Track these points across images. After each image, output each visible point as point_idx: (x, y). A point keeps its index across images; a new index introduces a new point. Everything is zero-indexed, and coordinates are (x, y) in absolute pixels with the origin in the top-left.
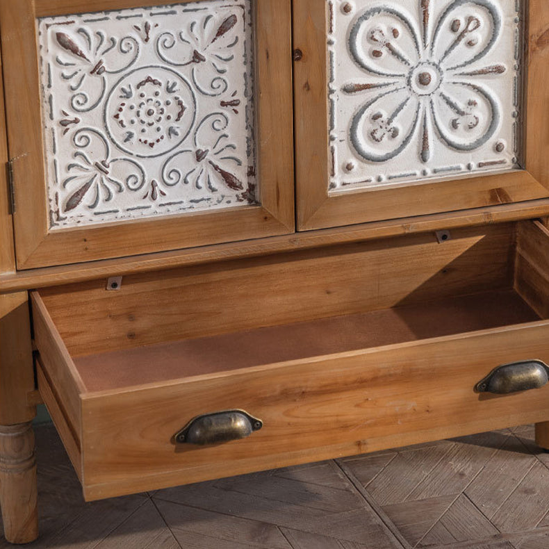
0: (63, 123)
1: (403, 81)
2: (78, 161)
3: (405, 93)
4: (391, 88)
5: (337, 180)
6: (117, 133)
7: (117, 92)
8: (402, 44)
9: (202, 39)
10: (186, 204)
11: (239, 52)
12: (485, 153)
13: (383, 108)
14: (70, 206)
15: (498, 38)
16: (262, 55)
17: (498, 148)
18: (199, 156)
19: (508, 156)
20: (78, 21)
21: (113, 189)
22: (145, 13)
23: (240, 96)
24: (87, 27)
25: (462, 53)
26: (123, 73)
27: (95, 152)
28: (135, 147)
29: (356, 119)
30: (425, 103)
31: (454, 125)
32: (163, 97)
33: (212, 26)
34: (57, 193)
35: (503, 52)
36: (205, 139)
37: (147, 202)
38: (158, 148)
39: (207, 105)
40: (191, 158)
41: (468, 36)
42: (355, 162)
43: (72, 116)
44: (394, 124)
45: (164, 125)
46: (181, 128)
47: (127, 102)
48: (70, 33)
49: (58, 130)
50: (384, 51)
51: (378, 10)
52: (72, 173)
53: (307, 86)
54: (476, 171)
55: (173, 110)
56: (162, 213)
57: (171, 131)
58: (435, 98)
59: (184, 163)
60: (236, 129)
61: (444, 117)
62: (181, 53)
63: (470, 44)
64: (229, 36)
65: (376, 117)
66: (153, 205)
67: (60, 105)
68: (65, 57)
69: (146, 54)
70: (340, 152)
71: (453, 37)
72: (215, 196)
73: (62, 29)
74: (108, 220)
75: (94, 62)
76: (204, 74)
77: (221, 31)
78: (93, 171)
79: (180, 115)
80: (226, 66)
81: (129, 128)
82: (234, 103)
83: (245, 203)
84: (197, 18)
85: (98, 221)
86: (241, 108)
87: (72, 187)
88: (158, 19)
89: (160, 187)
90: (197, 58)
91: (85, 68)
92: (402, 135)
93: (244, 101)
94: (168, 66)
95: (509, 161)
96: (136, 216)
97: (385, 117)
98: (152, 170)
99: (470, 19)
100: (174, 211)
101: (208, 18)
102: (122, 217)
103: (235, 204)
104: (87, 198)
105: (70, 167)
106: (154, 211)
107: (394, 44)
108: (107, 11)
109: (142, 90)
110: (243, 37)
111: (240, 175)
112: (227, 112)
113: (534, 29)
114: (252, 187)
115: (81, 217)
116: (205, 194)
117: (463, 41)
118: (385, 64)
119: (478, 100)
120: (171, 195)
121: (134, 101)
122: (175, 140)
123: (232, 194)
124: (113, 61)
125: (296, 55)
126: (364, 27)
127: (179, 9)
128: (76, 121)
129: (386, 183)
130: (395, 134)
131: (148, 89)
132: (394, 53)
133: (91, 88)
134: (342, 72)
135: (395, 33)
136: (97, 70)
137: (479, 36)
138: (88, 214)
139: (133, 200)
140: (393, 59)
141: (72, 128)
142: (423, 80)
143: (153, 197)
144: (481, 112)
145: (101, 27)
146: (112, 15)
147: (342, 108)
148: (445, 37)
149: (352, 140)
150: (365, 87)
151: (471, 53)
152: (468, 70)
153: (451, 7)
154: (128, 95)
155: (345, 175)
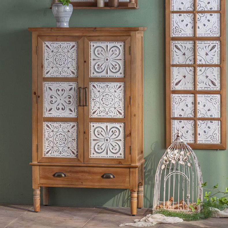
0: (47, 139)
1: (103, 140)
2: (49, 146)
3: (104, 142)
4: (101, 141)
5: (92, 155)
6: (55, 142)
7: (55, 135)
8: (103, 133)
9: (69, 128)
10: (66, 156)
11: (75, 131)
12: (118, 155)
14: (47, 153)
15: (120, 135)
16: (79, 132)
17: (121, 154)
18: (69, 148)
19: (122, 156)
20: (50, 123)
21: (54, 151)
22: (61, 123)
23: (75, 139)
24: (51, 124)
25: (114, 136)
26: (57, 132)
27: (52, 145)
28: (58, 145)
29: (95, 145)
30: (107, 144)
31: (113, 149)
32: (63, 137)
33: (71, 126)
34: (45, 150)
35: (121, 137)
36: (70, 145)
37: (60, 154)
38: (62, 146)
39: (70, 139)
40: (67, 148)
41: (115, 134)
42: (95, 153)
43: (48, 138)
44: (102, 147)
45: (63, 142)
46: (66, 142)
47: (57, 137)
48: (48, 124)
49: (46, 140)
50: (100, 134)
51: (99, 127)
53: (86, 138)
54: (117, 158)
55: (64, 139)
56: (62, 157)
57: (64, 143)
58: (109, 144)
59: (66, 149)
60: (75, 144)
61: (111, 147)
62: (66, 130)
63: (115, 135)
64: (74, 128)
65: (99, 145)
67: (46, 136)
68: (48, 128)
69: (60, 130)
70: (92, 151)
71: (112, 133)
72: (71, 155)
73: (47, 124)
74: (53, 156)
75: (52, 130)
76: (70, 134)
77: (72, 127)
78: (51, 148)
79: (66, 140)
80: (73, 133)
81: (57, 141)
83: (76, 157)
84: (69, 125)
85: (51, 156)
86: (76, 141)
87: (48, 150)
88: (63, 124)
89: (62, 152)
90: (69, 131)
91: (51, 131)
92: (103, 149)
93: (76, 140)
94: (64, 132)
95: (123, 157)
96: (58, 156)
97: (100, 145)
98: (61, 149)
99: (115, 131)
100: (64, 157)
101: (71, 125)
102: (55, 156)
103: (74, 157)
104: (50, 152)
105: (48, 146)
106: (61, 156)
107: (102, 133)
108: (55, 122)
109: (59, 135)
110: (76, 129)
111: (75, 152)
112: (73, 141)
113: (126, 134)
114: (77, 155)
115: (49, 155)
116: (69, 154)
117: (114, 134)
118: (100, 136)
119: (117, 145)
120: (64, 154)
121: (58, 137)
122: (65, 145)
123: (74, 155)
124: (55, 130)
125: (84, 133)
126: (96, 130)
127: (66, 123)
128: (49, 139)
129: (100, 157)
130: (102, 149)
131: (61, 135)
132: (102, 135)
133: (51, 134)
134: (93, 137)
135: (102, 131)
136: (53, 131)
137: (117, 134)
138: (50, 155)
139: (57, 154)
140: (102, 136)
141: (48, 140)
142: (107, 140)
143: (61, 154)
144: (117, 147)
145: (53, 124)
146: (55, 123)
147: (93, 143)
148: (111, 133)
149: (94, 149)
150: (97, 140)
151: (115, 137)
152: (115, 139)
153: (112, 128)
154: (57, 136)
155: (93, 155)
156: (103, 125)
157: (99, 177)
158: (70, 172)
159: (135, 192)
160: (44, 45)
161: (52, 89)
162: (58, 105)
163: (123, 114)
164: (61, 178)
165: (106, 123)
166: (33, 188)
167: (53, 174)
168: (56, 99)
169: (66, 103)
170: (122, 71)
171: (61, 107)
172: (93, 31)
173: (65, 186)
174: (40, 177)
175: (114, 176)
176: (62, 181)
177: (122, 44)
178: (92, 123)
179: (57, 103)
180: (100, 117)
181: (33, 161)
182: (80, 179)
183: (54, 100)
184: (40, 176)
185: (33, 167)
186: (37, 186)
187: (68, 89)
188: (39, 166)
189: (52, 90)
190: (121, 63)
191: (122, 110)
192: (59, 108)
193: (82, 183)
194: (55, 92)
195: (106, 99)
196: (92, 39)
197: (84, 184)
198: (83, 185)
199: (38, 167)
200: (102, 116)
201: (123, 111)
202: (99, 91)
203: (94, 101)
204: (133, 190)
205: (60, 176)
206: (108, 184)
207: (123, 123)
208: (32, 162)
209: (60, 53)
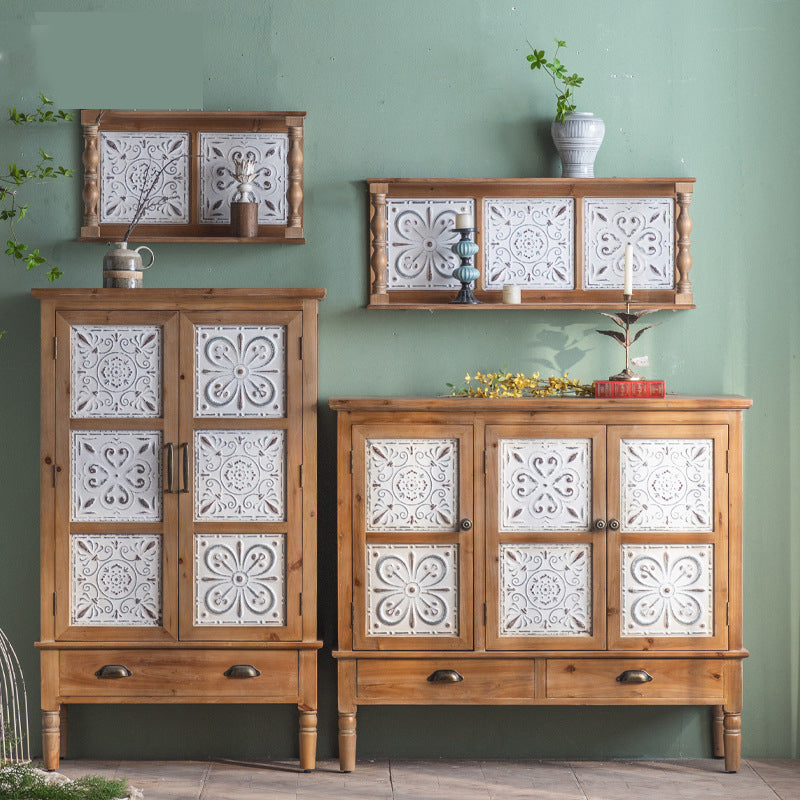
0: (79, 580)
1: (230, 579)
2: (84, 597)
3: (231, 584)
4: (224, 581)
5: (200, 619)
6: (102, 587)
7: (103, 569)
8: (229, 562)
9: (140, 550)
10: (131, 622)
11: (155, 558)
12: (268, 617)
13: (221, 590)
14: (80, 616)
15: (274, 565)
16: (165, 559)
17: (275, 615)
18: (137, 601)
19: (280, 619)
20: (88, 537)
21: (99, 611)
22: (116, 537)
23: (156, 577)
24: (92, 540)
25: (257, 569)
26: (106, 561)
27: (92, 594)
28: (109, 594)
29: (208, 593)
30: (240, 590)
31: (254, 602)
32: (122, 573)
33: (144, 545)
34: (74, 608)
35: (277, 570)
36: (140, 594)
37: (114, 619)
38: (120, 596)
39: (141, 579)
40: (133, 602)
41: (260, 562)
42: (208, 614)
43: (83, 577)
44: (226, 597)
45: (122, 586)
46: (130, 588)
47: (107, 574)
48: (84, 541)
49: (77, 582)
50: (221, 565)
51: (216, 546)
52: (82, 601)
53: (184, 575)
54: (264, 624)
55: (127, 580)
56: (120, 625)
57: (125, 589)
58: (245, 588)
59: (131, 604)
60: (153, 590)
61: (249, 598)
62: (131, 556)
63: (261, 566)
64: (152, 550)
65: (217, 594)
66: (116, 621)
67: (79, 572)
68: (82, 552)
69: (116, 554)
70: (200, 608)
71: (253, 562)
72: (144, 620)
73: (81, 540)
74: (96, 624)
75: (94, 555)
76: (140, 565)
77: (148, 548)
78: (91, 602)
79: (129, 582)
80: (150, 563)
81: (107, 585)
82: (153, 580)
83: (157, 625)
84: (139, 541)
85: (92, 624)
86: (156, 582)
87: (81, 608)
88: (123, 540)
89: (119, 613)
90: (138, 558)
91: (90, 558)
92: (229, 603)
93: (157, 580)
94: (125, 560)
95: (280, 622)
96: (108, 624)
97: (221, 593)
98: (116, 605)
99: (261, 554)
100: (125, 624)
101: (143, 541)
102: (102, 624)
103: (152, 625)
104: (88, 614)
105: (81, 599)
106: (116, 623)
107: (225, 562)
108: (100, 534)
109: (114, 569)
110: (158, 552)
111: (155, 613)
112: (150, 583)
113: (289, 561)
114: (160, 618)
115: (84, 622)
116: (140, 619)
117: (257, 564)
118: (222, 570)
119: (265, 592)
120: (124, 617)
121: (110, 573)
122: (127, 593)
123: (151, 620)
124: (102, 556)
125: (180, 561)
126: (212, 553)
127: (131, 536)
128: (85, 579)
129: (221, 624)
130: (226, 602)
131: (116, 569)
132: (225, 565)
133: (92, 566)
134: (201, 571)
135: (226, 557)
136: (95, 558)
137: (266, 562)
138: (88, 621)
139: (108, 617)
140: (225, 569)
141: (83, 582)
142: (239, 579)
143: (116, 617)
144: (266, 597)
145: (97, 540)
146: (103, 536)
147: (201, 588)
148: (249, 561)
149: (206, 602)
150: (213, 579)
151: (261, 570)
152: (260, 577)
153: (252, 548)
154: (108, 571)
155: (203, 619)
156: (229, 542)
157: (218, 675)
158: (142, 663)
159: (312, 710)
160: (73, 335)
161: (93, 448)
162: (110, 490)
163: (281, 511)
164: (118, 682)
165: (237, 536)
166: (43, 708)
167: (98, 668)
168: (104, 476)
169: (132, 484)
170: (278, 400)
171: (116, 494)
172: (205, 297)
173: (127, 701)
174: (61, 680)
175: (257, 671)
176: (123, 687)
177: (279, 331)
178: (199, 535)
179: (106, 486)
180: (220, 520)
181: (42, 637)
182: (168, 682)
183: (98, 476)
184: (63, 676)
185: (42, 653)
186: (54, 702)
187: (137, 449)
188: (60, 649)
189: (92, 451)
190: (276, 381)
191: (279, 500)
192: (112, 499)
193: (173, 691)
194: (102, 455)
195: (237, 474)
196: (201, 318)
197: (178, 694)
198: (174, 696)
199: (57, 652)
200: (226, 518)
201: (281, 504)
202: (218, 454)
203: (206, 478)
204: (307, 707)
205: (116, 675)
206: (243, 693)
207: (280, 535)
208: (39, 640)
209: (114, 356)
